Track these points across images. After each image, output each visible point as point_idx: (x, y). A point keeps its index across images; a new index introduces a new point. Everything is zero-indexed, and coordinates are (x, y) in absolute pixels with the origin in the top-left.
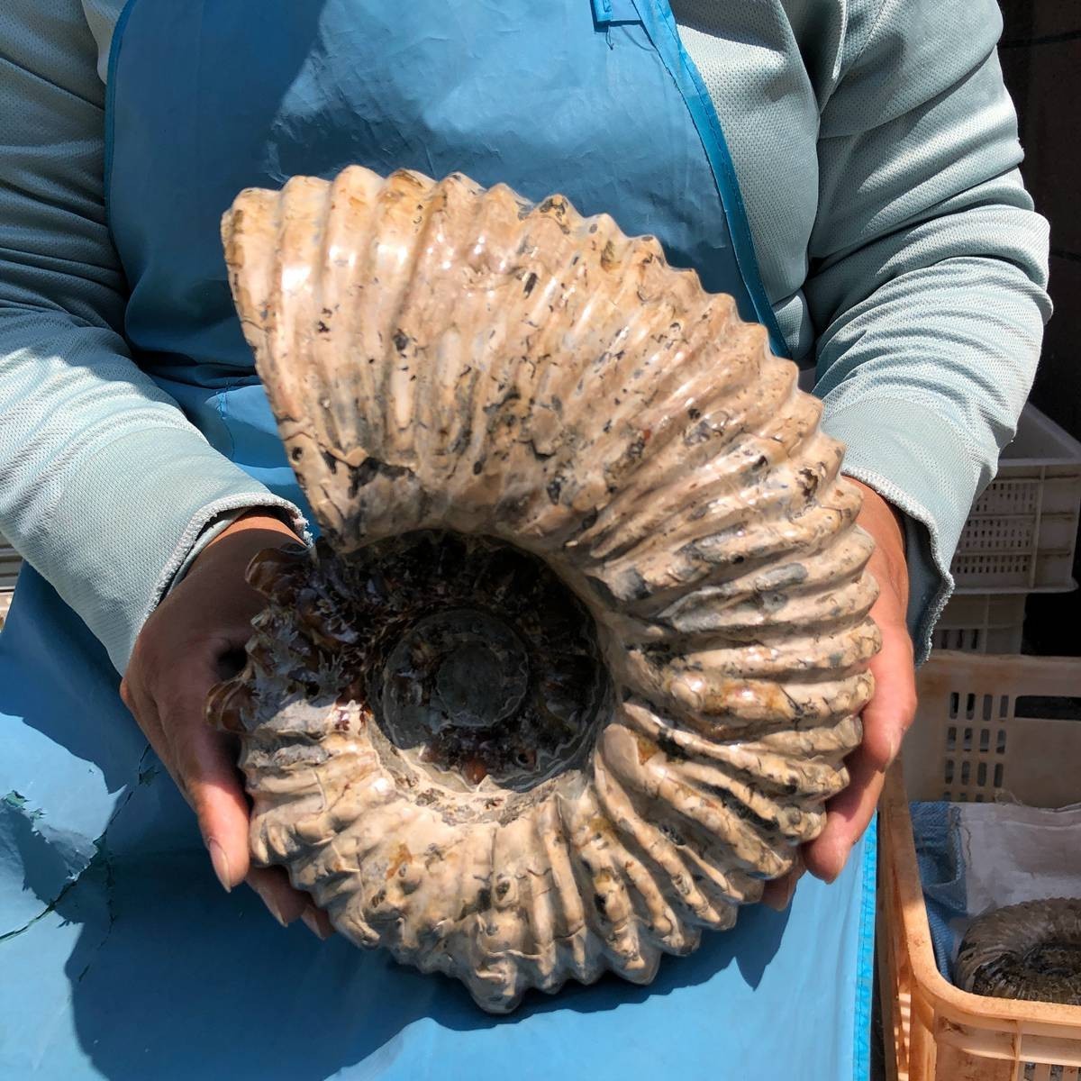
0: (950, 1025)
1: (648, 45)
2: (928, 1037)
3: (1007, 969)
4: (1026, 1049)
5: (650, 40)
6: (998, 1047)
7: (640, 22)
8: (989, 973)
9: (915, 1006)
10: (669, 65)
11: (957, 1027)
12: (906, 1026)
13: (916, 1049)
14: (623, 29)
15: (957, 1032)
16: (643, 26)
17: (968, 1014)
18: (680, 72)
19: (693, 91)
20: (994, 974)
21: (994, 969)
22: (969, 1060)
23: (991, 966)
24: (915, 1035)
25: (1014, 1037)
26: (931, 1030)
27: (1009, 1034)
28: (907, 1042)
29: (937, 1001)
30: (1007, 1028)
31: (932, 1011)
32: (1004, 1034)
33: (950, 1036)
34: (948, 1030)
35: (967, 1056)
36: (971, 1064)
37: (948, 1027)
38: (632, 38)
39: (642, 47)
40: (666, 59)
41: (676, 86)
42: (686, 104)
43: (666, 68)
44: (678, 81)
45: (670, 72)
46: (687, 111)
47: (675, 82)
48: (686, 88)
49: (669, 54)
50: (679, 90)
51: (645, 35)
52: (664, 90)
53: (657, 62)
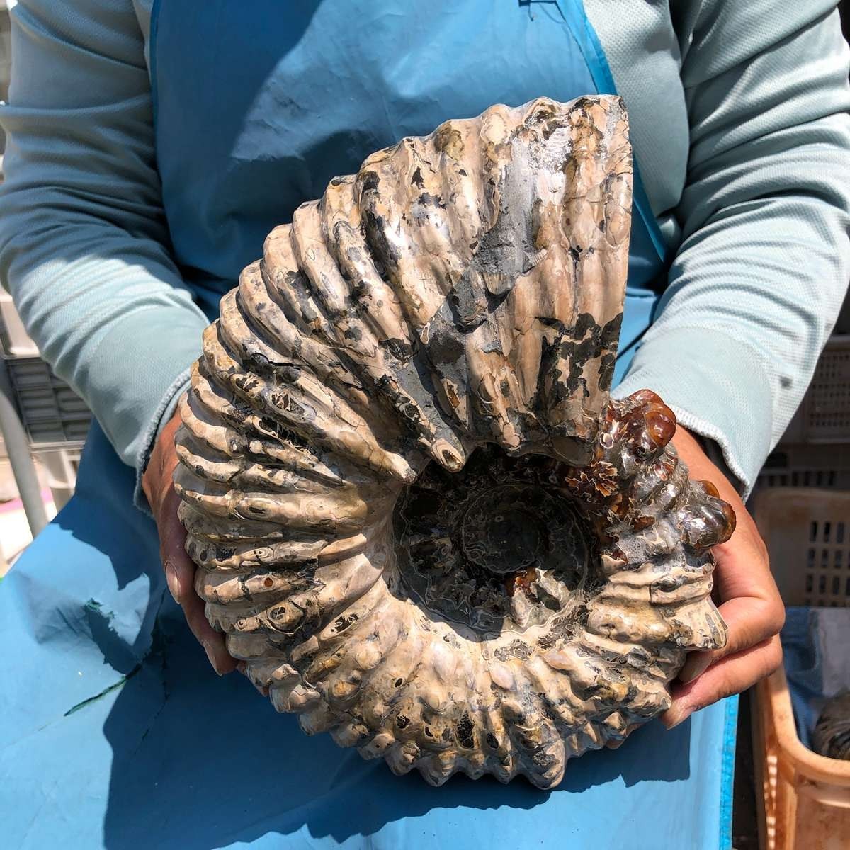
0: (807, 781)
1: (561, 19)
2: (790, 790)
5: (562, 16)
6: (845, 798)
8: (840, 742)
9: (780, 765)
10: (575, 34)
11: (813, 783)
12: (773, 782)
13: (781, 798)
14: (541, 6)
15: (813, 787)
16: (557, 5)
17: (822, 773)
18: (584, 39)
19: (594, 55)
20: (844, 743)
21: (845, 738)
22: (822, 808)
23: (842, 735)
24: (780, 788)
26: (793, 785)
28: (774, 794)
29: (798, 763)
31: (793, 770)
33: (807, 789)
34: (806, 785)
35: (821, 805)
36: (824, 810)
37: (806, 782)
38: (547, 13)
39: (555, 21)
40: (574, 30)
41: (581, 51)
42: (587, 65)
43: (574, 37)
44: (582, 48)
45: (577, 41)
46: (588, 71)
47: (580, 48)
48: (588, 53)
49: (576, 26)
50: (583, 54)
51: (559, 12)
52: (571, 54)
53: (567, 33)
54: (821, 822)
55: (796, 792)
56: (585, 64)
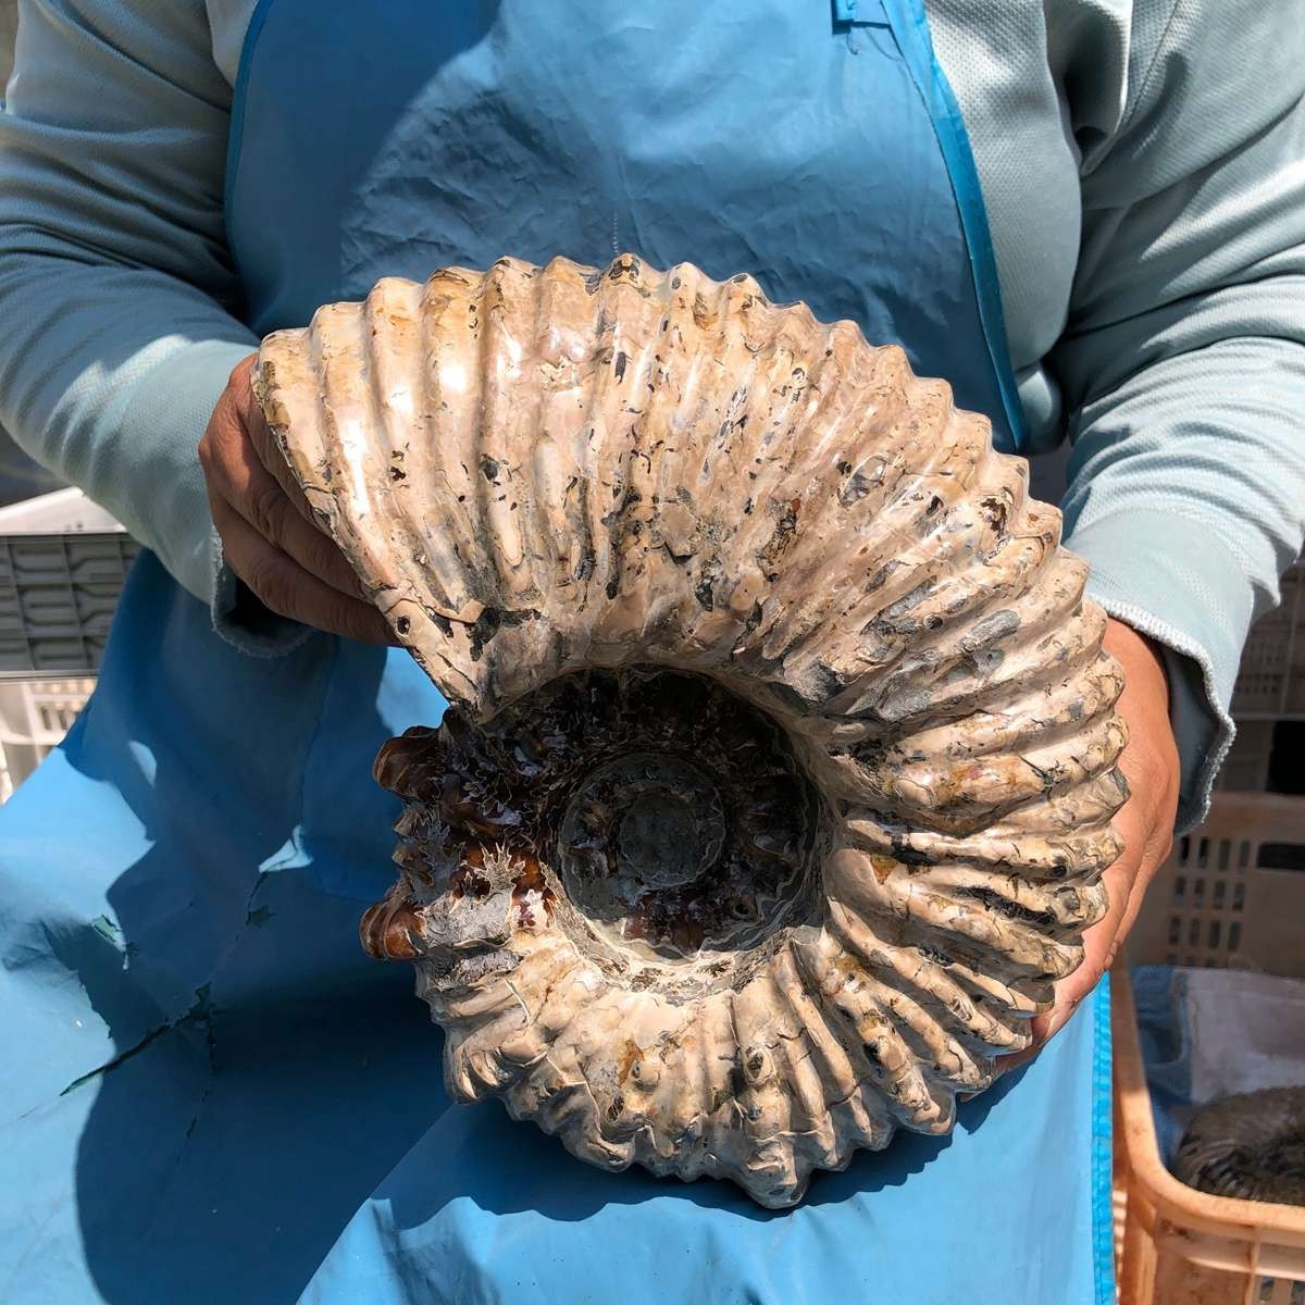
0: (1173, 1229)
1: (896, 54)
2: (1146, 1242)
3: (1239, 1168)
4: (1264, 1261)
5: (899, 48)
6: (1231, 1257)
7: (888, 27)
8: (1216, 1172)
9: (1131, 1206)
10: (917, 79)
11: (1182, 1232)
12: (1119, 1230)
13: (1131, 1256)
14: (868, 32)
15: (1182, 1238)
16: (891, 31)
17: (1197, 1216)
18: (931, 89)
19: (944, 112)
20: (1223, 1174)
21: (1223, 1167)
22: (1194, 1270)
23: (1219, 1163)
24: (1129, 1240)
25: (1250, 1245)
26: (1151, 1233)
27: (1244, 1242)
28: (1120, 1247)
29: (1159, 1200)
30: (1244, 1236)
31: (1153, 1212)
32: (1238, 1242)
33: (1174, 1242)
34: (1172, 1235)
35: (1193, 1266)
36: (1197, 1275)
37: (1171, 1231)
38: (876, 44)
39: (887, 55)
40: (915, 72)
41: (924, 104)
42: (933, 126)
43: (915, 83)
44: (926, 99)
45: (918, 88)
46: (934, 136)
47: (923, 99)
48: (935, 107)
49: (919, 67)
50: (927, 109)
51: (893, 42)
52: (909, 108)
53: (903, 74)
54: (1192, 1292)
55: (1157, 1245)
56: (930, 125)
